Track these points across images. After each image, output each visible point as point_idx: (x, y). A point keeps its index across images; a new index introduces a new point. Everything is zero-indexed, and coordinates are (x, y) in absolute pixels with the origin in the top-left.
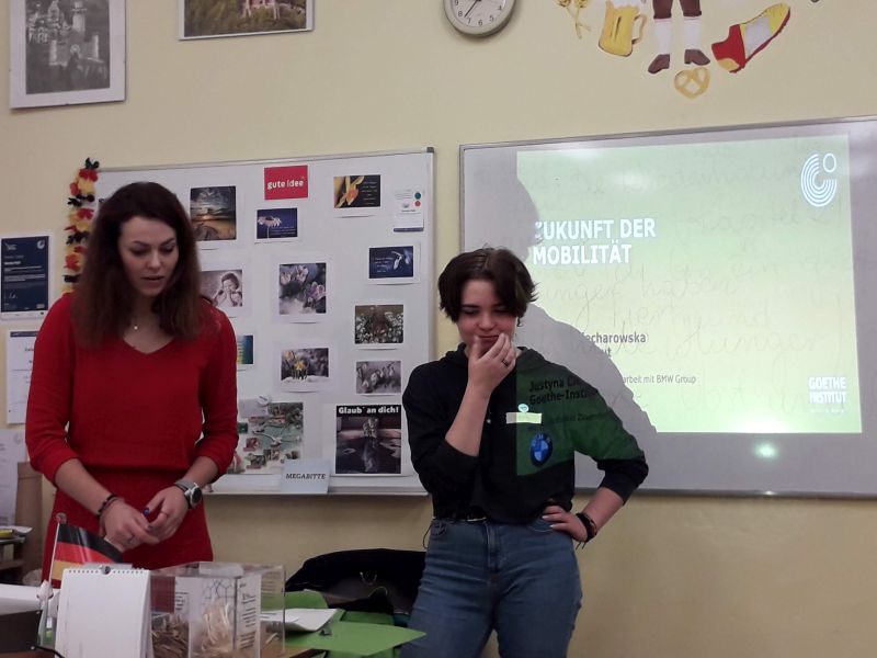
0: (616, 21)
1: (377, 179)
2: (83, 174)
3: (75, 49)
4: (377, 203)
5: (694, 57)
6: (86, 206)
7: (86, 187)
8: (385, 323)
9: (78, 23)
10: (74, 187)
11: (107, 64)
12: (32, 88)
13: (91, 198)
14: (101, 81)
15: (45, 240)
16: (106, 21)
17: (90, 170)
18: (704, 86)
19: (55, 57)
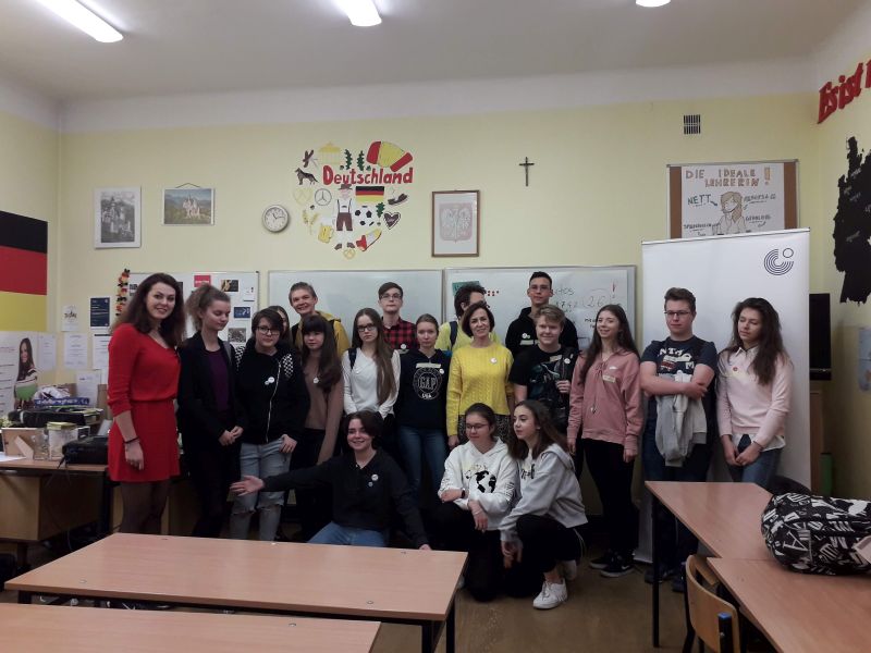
0: (324, 231)
1: (237, 282)
2: (123, 275)
3: (121, 226)
4: (237, 290)
5: (350, 245)
6: (125, 287)
7: (124, 280)
8: (240, 335)
9: (122, 217)
10: (120, 280)
11: (134, 233)
12: (103, 241)
13: (126, 284)
14: (131, 239)
15: (108, 299)
16: (133, 216)
17: (126, 273)
18: (353, 255)
19: (113, 229)
